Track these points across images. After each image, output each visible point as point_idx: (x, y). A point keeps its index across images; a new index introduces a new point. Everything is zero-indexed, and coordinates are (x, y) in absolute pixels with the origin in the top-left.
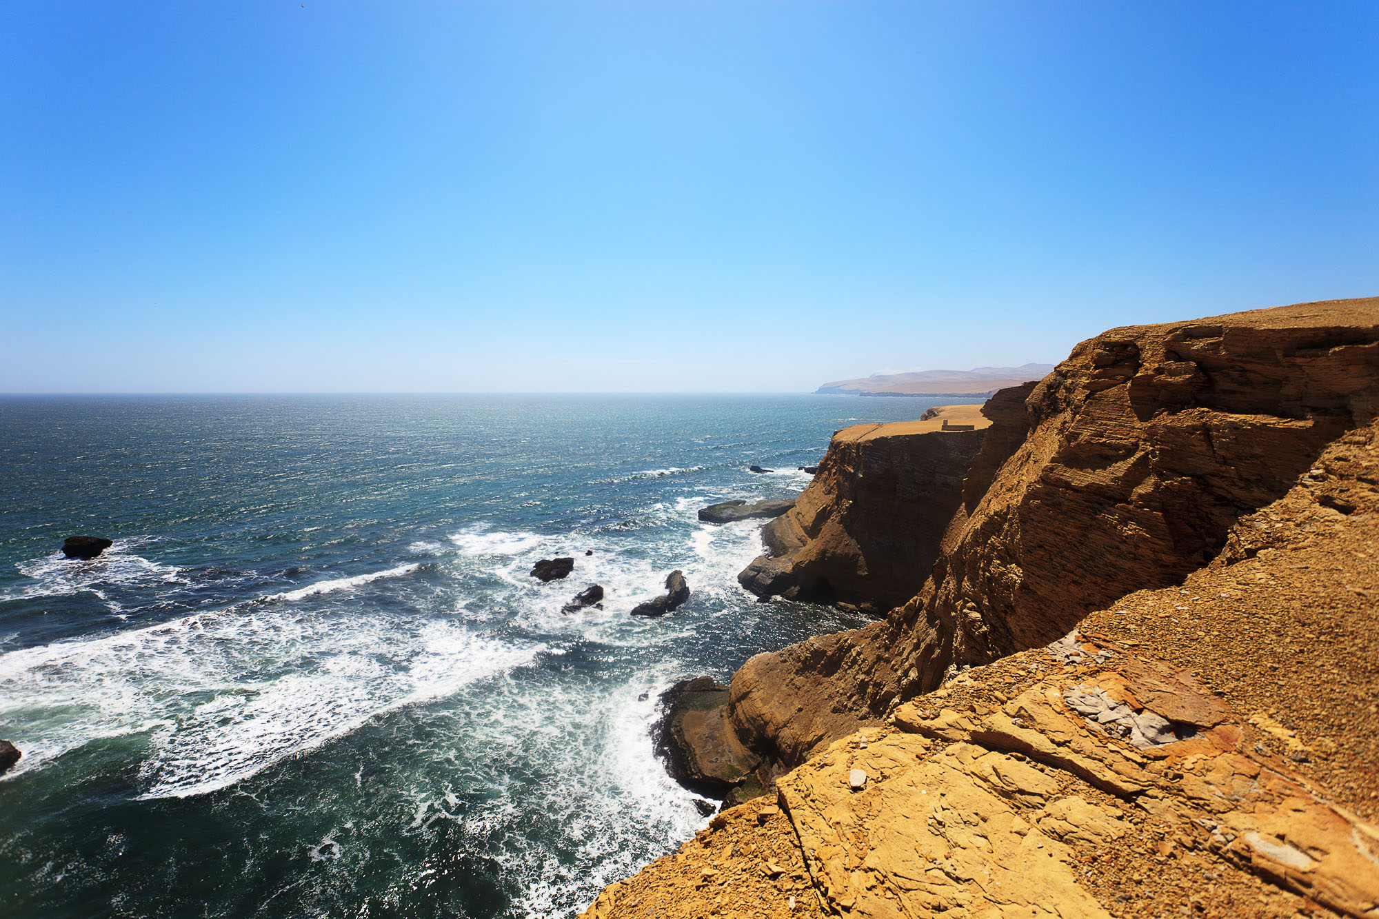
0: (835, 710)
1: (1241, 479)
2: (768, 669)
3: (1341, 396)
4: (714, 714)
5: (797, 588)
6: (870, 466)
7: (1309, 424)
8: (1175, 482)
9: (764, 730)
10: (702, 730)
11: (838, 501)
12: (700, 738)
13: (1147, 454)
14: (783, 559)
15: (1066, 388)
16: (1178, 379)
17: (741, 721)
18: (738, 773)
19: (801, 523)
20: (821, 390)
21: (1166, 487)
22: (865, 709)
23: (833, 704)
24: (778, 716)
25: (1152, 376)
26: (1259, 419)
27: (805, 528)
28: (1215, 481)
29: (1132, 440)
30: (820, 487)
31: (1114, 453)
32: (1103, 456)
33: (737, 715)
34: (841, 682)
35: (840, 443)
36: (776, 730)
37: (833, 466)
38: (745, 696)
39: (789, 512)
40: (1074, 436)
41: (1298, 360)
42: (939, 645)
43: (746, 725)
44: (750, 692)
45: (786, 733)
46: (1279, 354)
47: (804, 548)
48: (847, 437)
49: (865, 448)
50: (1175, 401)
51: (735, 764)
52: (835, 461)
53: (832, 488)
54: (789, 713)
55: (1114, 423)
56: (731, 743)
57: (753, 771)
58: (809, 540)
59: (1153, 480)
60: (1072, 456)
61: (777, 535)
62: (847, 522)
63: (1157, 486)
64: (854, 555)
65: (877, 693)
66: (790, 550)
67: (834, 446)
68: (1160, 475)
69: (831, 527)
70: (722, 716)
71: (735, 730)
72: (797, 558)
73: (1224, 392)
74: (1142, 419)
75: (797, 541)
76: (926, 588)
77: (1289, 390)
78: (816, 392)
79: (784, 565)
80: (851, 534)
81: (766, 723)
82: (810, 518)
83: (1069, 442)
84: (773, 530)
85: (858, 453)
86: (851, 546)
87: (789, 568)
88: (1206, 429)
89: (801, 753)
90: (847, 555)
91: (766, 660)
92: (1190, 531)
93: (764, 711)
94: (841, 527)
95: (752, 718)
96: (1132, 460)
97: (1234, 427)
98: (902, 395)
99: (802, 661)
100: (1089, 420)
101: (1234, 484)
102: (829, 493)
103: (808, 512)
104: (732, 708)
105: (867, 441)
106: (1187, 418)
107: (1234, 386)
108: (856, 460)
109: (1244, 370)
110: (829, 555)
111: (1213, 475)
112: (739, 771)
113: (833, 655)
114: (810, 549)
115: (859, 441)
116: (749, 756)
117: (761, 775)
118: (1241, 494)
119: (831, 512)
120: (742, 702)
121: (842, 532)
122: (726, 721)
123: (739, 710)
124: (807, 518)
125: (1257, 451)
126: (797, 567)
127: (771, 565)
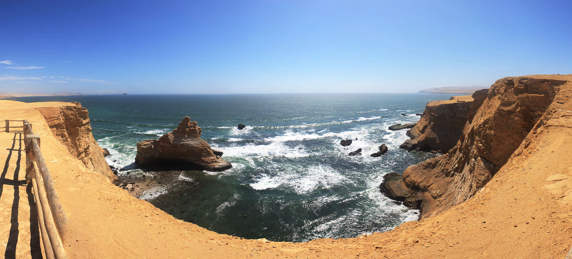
0: (436, 177)
1: (534, 106)
2: (415, 169)
3: (547, 91)
4: (398, 182)
5: (419, 148)
6: (438, 113)
7: (543, 95)
8: (523, 108)
9: (415, 184)
10: (396, 185)
11: (429, 123)
12: (395, 187)
13: (518, 102)
14: (414, 140)
15: (497, 90)
16: (522, 88)
17: (407, 183)
18: (408, 195)
19: (418, 130)
20: (420, 92)
21: (522, 109)
22: (444, 176)
23: (435, 176)
24: (419, 180)
25: (517, 87)
26: (536, 95)
27: (420, 131)
28: (530, 107)
29: (515, 100)
30: (424, 119)
31: (512, 103)
32: (509, 104)
33: (406, 181)
34: (437, 170)
35: (429, 106)
36: (418, 184)
37: (427, 113)
38: (408, 176)
39: (415, 127)
40: (503, 100)
41: (541, 84)
42: (463, 157)
43: (409, 183)
44: (410, 175)
45: (421, 184)
46: (538, 83)
47: (420, 137)
48: (431, 105)
49: (437, 107)
50: (521, 92)
51: (406, 193)
52: (428, 112)
53: (427, 119)
54: (422, 179)
55: (511, 97)
56: (404, 188)
57: (412, 194)
58: (421, 134)
59: (520, 108)
60: (503, 104)
61: (412, 133)
62: (433, 129)
63: (520, 109)
64: (435, 137)
65: (447, 171)
66: (416, 137)
67: (428, 108)
68: (521, 107)
69: (428, 130)
70: (401, 182)
71: (405, 185)
72: (418, 139)
73: (529, 90)
74: (516, 96)
75: (418, 135)
76: (458, 144)
77: (539, 90)
78: (419, 93)
79: (415, 142)
80: (434, 132)
81: (415, 182)
82: (421, 128)
83: (503, 101)
84: (410, 132)
85: (435, 109)
86: (434, 135)
87: (416, 142)
88: (528, 97)
89: (426, 188)
90: (433, 138)
91: (414, 167)
92: (526, 117)
93: (414, 179)
94: (431, 130)
95: (411, 182)
96: (515, 104)
97: (532, 96)
98: (442, 93)
99: (425, 166)
100: (506, 96)
101: (533, 107)
102: (427, 121)
103: (421, 126)
104: (404, 179)
105: (437, 106)
106: (524, 95)
107: (531, 89)
108: (435, 111)
109: (532, 86)
110: (428, 138)
111: (530, 106)
112: (408, 194)
113: (434, 164)
114: (422, 137)
115: (435, 105)
116: (411, 191)
117: (414, 194)
118: (534, 109)
119: (427, 126)
120: (407, 178)
121: (431, 131)
122: (402, 183)
123: (406, 179)
124: (420, 128)
125: (536, 101)
126: (419, 142)
127: (411, 142)
